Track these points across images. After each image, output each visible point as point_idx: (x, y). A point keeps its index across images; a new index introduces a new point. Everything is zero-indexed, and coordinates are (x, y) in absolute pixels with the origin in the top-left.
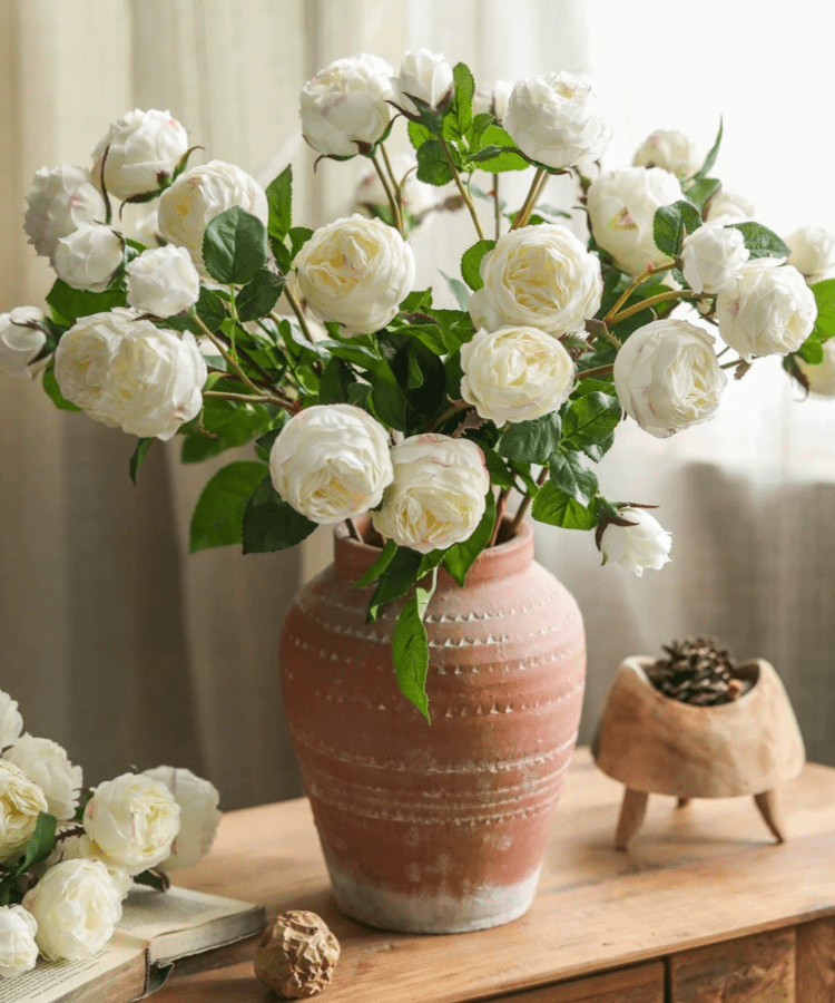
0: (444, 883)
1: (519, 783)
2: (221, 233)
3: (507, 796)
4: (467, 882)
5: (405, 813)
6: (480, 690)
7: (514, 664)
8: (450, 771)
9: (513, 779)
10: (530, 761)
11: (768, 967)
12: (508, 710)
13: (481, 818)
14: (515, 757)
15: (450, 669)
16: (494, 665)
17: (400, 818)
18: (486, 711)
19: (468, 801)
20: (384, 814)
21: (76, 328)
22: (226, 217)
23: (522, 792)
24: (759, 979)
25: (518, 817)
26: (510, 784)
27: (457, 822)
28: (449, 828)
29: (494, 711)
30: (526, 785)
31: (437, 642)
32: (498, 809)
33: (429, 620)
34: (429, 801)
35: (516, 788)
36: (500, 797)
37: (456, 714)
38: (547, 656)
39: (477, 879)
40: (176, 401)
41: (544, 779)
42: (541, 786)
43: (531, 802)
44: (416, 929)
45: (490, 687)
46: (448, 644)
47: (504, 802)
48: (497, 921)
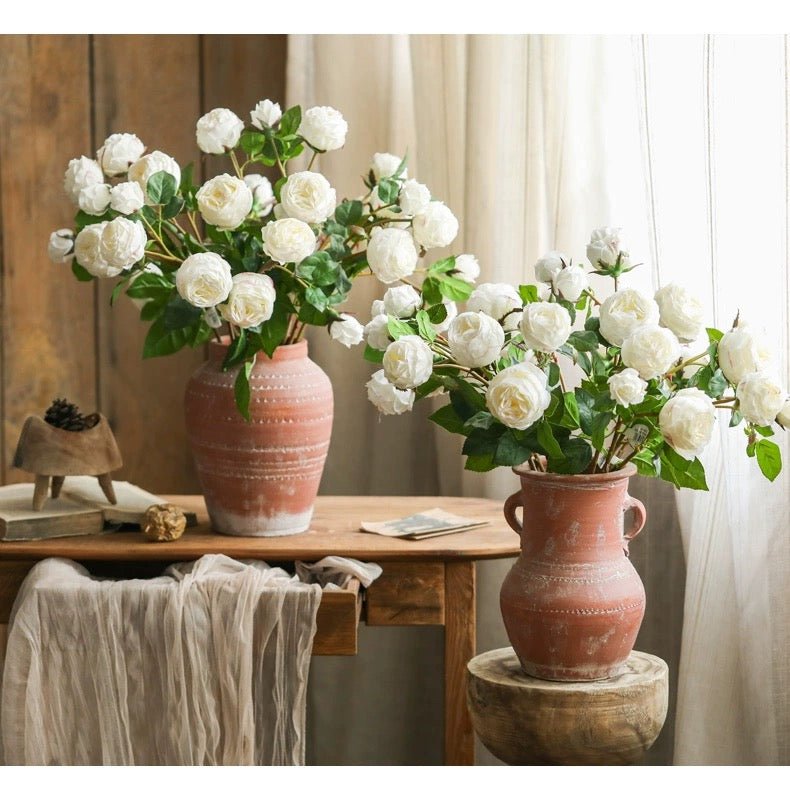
0: (261, 510)
1: (297, 459)
2: (156, 181)
3: (291, 466)
4: (272, 510)
5: (242, 474)
6: (277, 410)
7: (294, 399)
8: (262, 451)
9: (293, 457)
10: (302, 449)
11: (425, 579)
12: (291, 421)
13: (278, 476)
14: (295, 446)
15: (262, 400)
16: (284, 398)
17: (239, 476)
18: (280, 421)
19: (272, 467)
20: (232, 474)
21: (84, 230)
22: (158, 174)
23: (299, 465)
24: (420, 585)
25: (298, 478)
26: (292, 460)
27: (267, 477)
28: (263, 480)
29: (284, 422)
30: (301, 462)
31: (256, 387)
32: (287, 473)
33: (253, 377)
34: (253, 467)
35: (296, 462)
36: (288, 467)
37: (265, 422)
38: (311, 397)
39: (277, 509)
40: (132, 250)
41: (311, 460)
42: (308, 464)
43: (304, 471)
44: (249, 534)
45: (281, 409)
46: (262, 388)
47: (290, 469)
48: (288, 532)
